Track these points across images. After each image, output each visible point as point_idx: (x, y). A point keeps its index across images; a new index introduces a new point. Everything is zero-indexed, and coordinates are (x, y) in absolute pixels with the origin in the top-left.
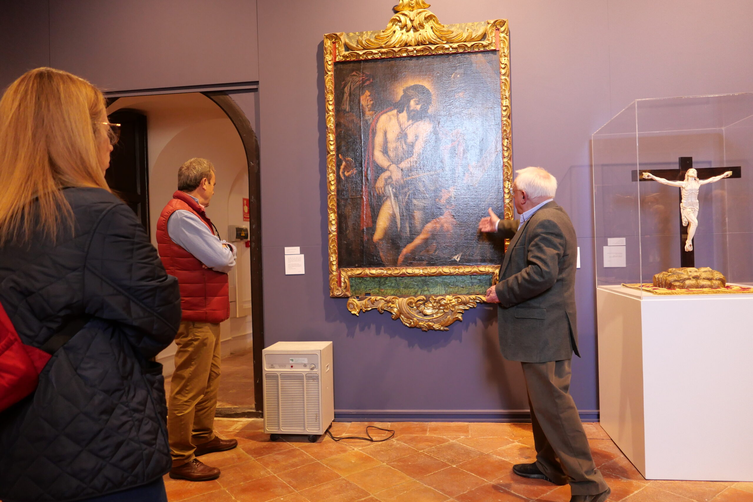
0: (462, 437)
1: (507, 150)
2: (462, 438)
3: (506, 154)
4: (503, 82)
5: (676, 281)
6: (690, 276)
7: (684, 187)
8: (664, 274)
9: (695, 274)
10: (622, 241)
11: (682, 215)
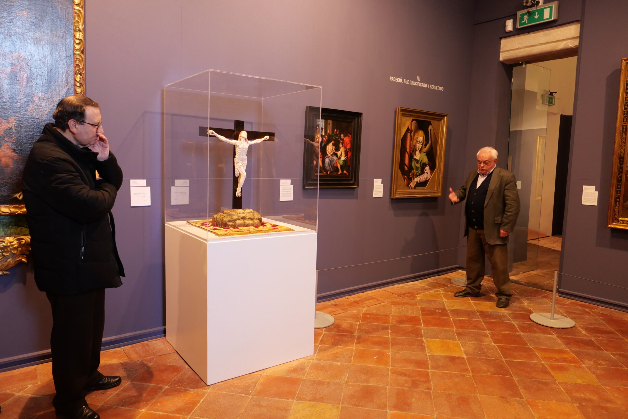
0: (30, 386)
1: (80, 87)
2: (30, 388)
3: (79, 90)
4: (76, 13)
5: (230, 221)
6: (239, 217)
7: (238, 145)
8: (220, 215)
9: (243, 215)
10: (187, 182)
11: (236, 168)
